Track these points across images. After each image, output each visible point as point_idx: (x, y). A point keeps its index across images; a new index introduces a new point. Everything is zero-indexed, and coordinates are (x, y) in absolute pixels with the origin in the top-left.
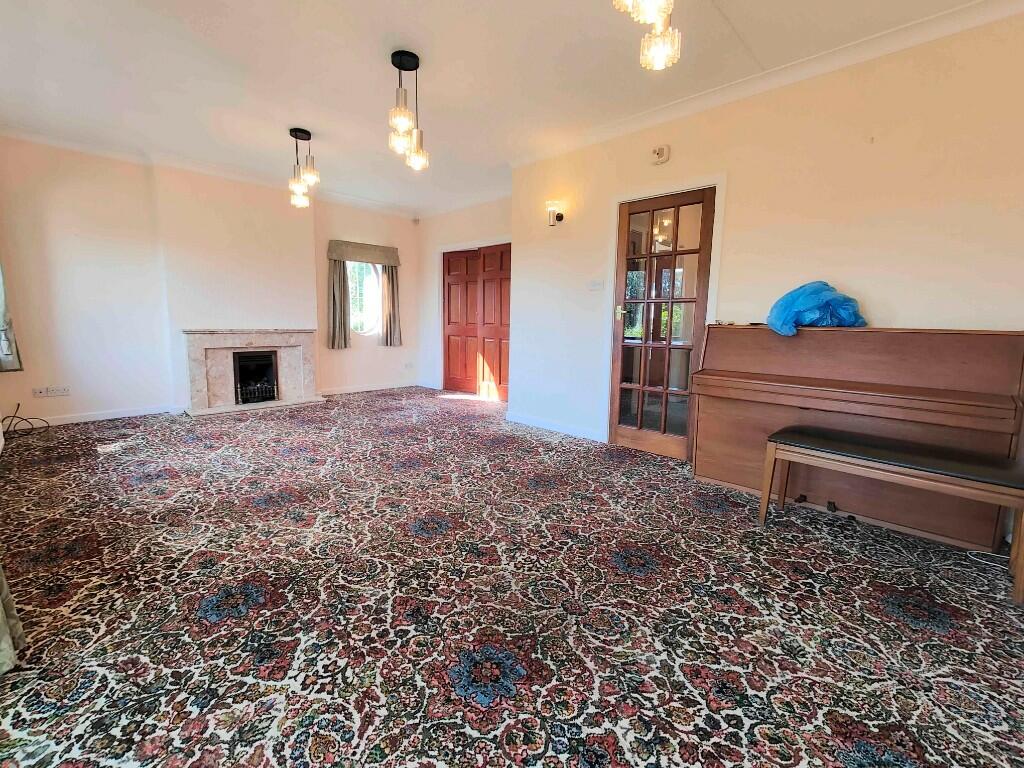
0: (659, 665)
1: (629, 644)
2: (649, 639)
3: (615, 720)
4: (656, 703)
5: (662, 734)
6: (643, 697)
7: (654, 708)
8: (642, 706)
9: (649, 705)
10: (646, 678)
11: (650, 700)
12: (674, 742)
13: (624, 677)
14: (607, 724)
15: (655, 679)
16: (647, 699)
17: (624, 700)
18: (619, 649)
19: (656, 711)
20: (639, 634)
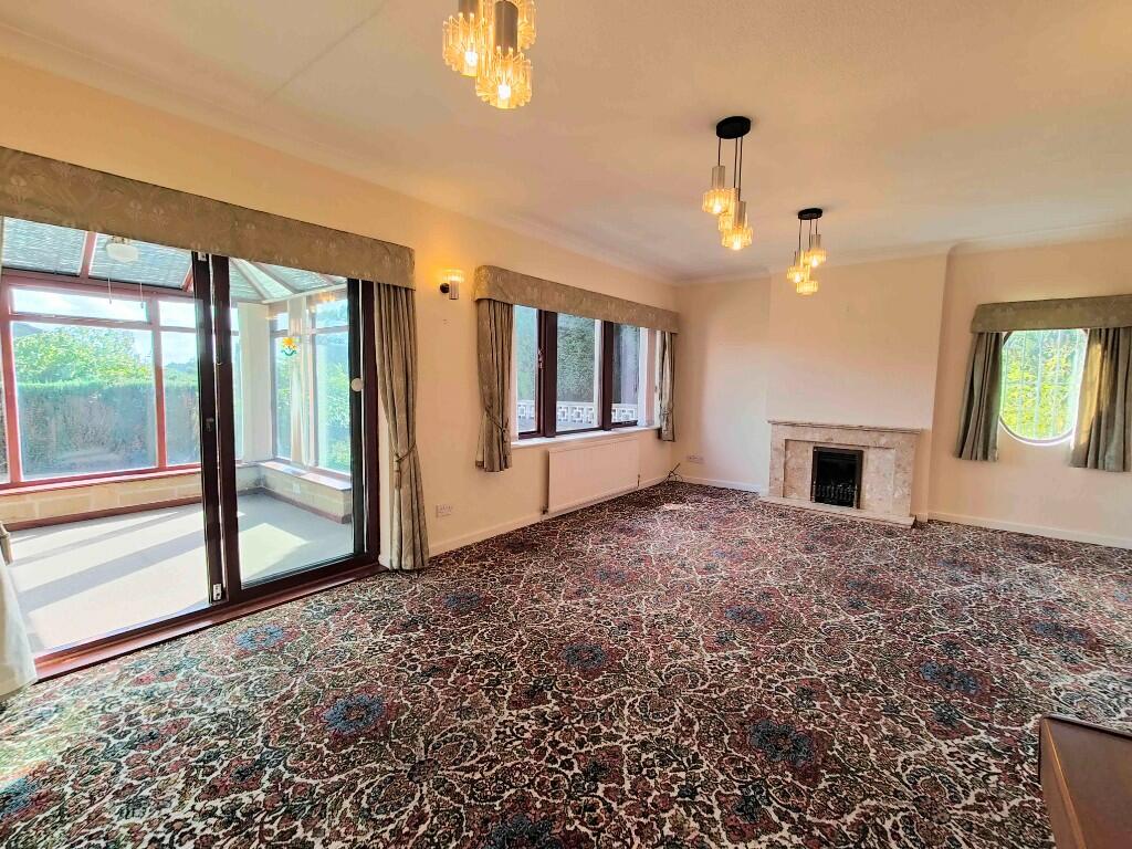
0: (309, 839)
1: (349, 815)
2: (351, 837)
3: (267, 792)
4: (266, 827)
5: (234, 824)
6: (278, 817)
7: (262, 823)
8: (269, 813)
9: (267, 819)
10: (299, 823)
11: (272, 822)
12: (220, 834)
13: (308, 804)
14: (267, 785)
15: (294, 831)
16: (274, 819)
17: (283, 800)
18: (346, 804)
19: (257, 824)
20: (360, 827)
